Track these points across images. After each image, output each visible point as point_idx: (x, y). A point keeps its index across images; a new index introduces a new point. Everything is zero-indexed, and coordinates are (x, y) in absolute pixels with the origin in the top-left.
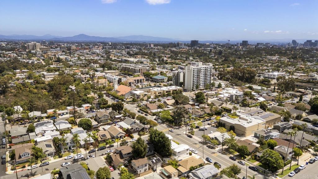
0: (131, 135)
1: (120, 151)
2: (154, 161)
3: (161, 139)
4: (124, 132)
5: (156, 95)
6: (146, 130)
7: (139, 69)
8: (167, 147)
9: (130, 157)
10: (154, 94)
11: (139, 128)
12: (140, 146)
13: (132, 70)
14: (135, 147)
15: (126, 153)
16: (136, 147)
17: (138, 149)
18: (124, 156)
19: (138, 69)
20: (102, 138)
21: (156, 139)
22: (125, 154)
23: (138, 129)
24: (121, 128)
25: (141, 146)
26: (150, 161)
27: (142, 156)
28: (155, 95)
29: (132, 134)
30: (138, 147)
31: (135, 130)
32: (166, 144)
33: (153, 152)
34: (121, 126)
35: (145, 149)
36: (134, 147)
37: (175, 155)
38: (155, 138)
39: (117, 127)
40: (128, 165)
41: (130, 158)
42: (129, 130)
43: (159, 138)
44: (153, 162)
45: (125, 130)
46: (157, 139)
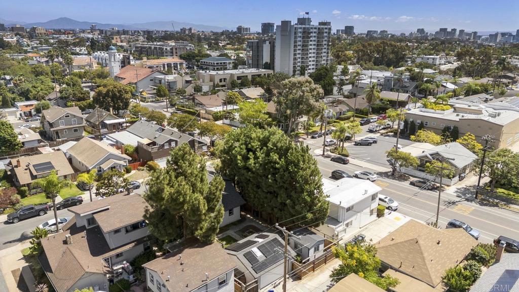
0: (150, 163)
1: (91, 220)
2: (255, 250)
3: (275, 157)
4: (125, 156)
5: (214, 84)
6: (200, 148)
7: (172, 49)
8: (307, 187)
9: (139, 242)
10: (211, 81)
11: (176, 142)
12: (187, 188)
13: (155, 50)
14: (160, 191)
15: (118, 225)
16: (167, 191)
17: (176, 201)
18: (111, 241)
19: (169, 49)
20: (35, 173)
21: (252, 161)
22: (117, 231)
23: (173, 144)
24: (118, 145)
25: (194, 186)
26: (240, 254)
27: (198, 233)
28: (212, 83)
29: (152, 159)
30: (179, 192)
31: (163, 145)
32: (301, 172)
33: (237, 210)
34: (117, 142)
35: (209, 199)
36: (154, 196)
37: (335, 221)
38: (246, 158)
39: (105, 144)
40: (131, 278)
41: (141, 248)
42: (142, 148)
43: (268, 155)
44: (250, 257)
45: (132, 150)
46: (256, 158)
